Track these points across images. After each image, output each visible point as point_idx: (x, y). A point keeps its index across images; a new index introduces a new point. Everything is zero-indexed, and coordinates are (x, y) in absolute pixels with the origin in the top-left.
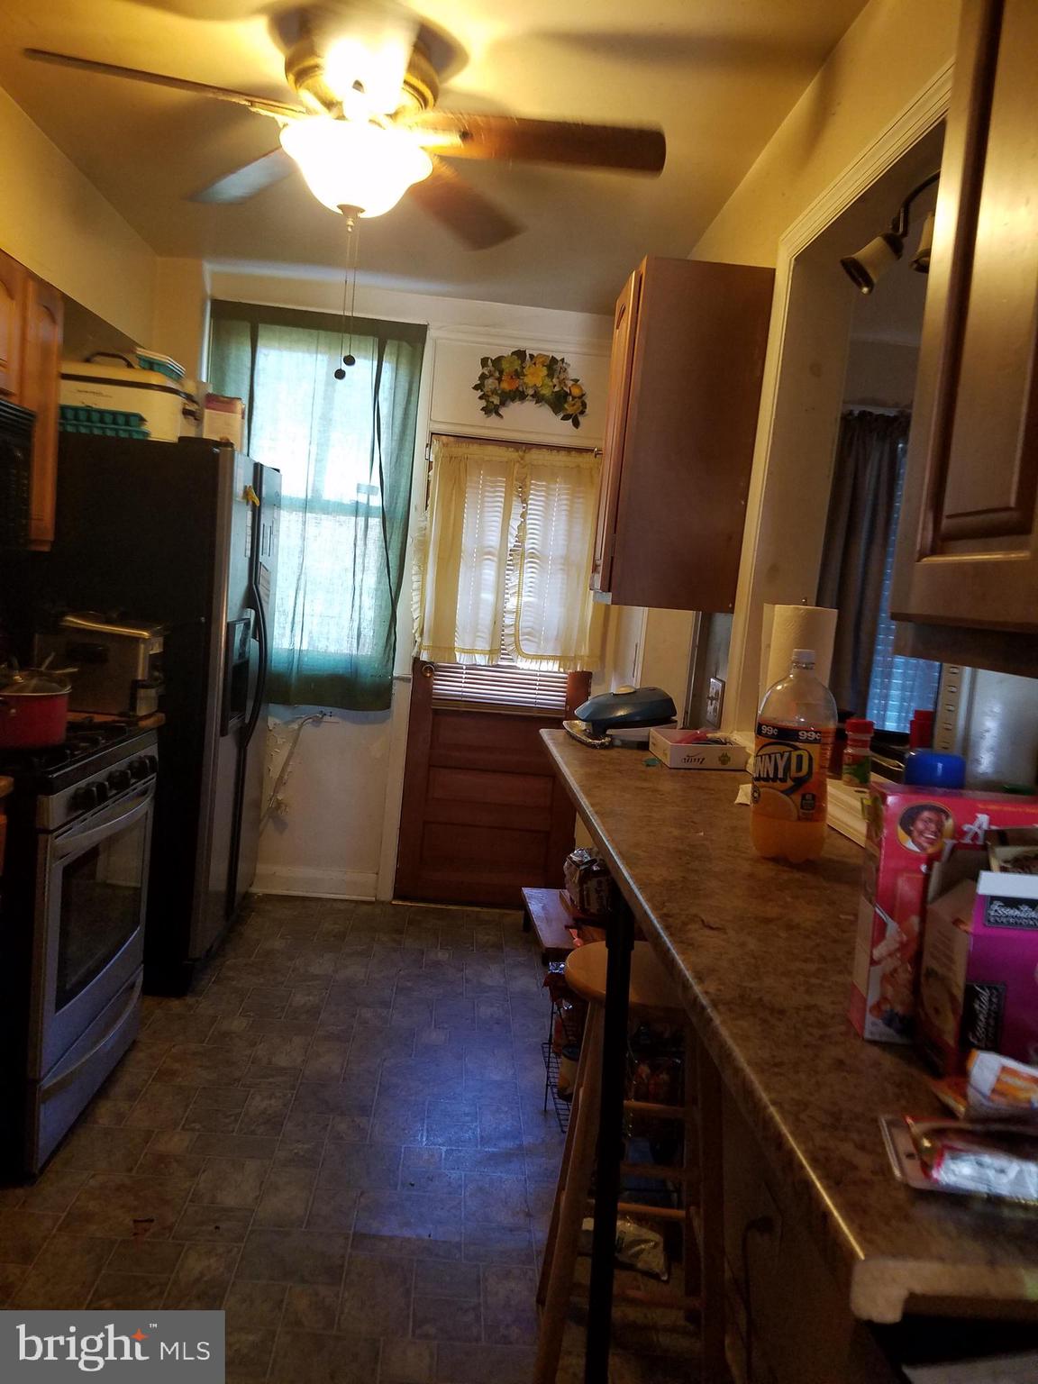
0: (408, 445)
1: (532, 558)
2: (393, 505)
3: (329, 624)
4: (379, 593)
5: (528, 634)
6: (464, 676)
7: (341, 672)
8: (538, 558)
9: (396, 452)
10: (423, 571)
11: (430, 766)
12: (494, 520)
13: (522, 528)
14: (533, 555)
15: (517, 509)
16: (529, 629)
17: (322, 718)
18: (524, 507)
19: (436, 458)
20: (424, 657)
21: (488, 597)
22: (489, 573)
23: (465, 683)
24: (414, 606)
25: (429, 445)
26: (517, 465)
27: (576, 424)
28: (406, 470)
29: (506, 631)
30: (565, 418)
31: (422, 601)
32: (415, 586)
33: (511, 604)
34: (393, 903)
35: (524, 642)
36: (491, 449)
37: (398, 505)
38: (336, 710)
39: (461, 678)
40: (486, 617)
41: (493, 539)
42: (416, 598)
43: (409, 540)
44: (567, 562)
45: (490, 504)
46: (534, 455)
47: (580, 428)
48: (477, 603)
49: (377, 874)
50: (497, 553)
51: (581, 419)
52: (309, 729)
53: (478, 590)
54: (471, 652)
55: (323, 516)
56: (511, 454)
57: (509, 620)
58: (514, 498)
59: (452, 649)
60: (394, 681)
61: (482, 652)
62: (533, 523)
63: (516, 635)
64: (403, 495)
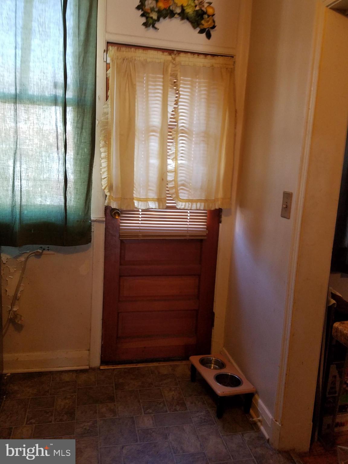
0: (91, 49)
1: (182, 133)
2: (83, 95)
3: (41, 186)
4: (78, 162)
5: (183, 185)
6: (140, 216)
7: (53, 220)
8: (186, 133)
9: (83, 55)
10: (108, 145)
11: (120, 276)
12: (156, 107)
13: (176, 110)
14: (183, 131)
15: (172, 98)
16: (183, 182)
17: (42, 252)
18: (177, 97)
19: (112, 60)
20: (114, 205)
21: (154, 162)
22: (154, 145)
23: (142, 220)
24: (103, 170)
25: (106, 51)
26: (171, 65)
27: (209, 36)
28: (91, 68)
29: (169, 186)
30: (201, 32)
31: (109, 166)
32: (103, 155)
33: (171, 164)
34: (102, 368)
35: (181, 191)
36: (151, 53)
37: (87, 95)
38: (51, 247)
39: (139, 217)
40: (154, 175)
41: (156, 120)
42: (104, 164)
43: (97, 122)
44: (206, 136)
45: (153, 95)
46: (183, 59)
47: (210, 40)
48: (148, 166)
49: (89, 350)
50: (159, 130)
51: (213, 33)
52: (33, 261)
53: (147, 157)
54: (146, 200)
55: (30, 106)
56: (167, 57)
57: (170, 177)
58: (170, 90)
59: (132, 199)
60: (92, 223)
61: (153, 200)
62: (183, 109)
63: (175, 187)
64: (90, 87)
